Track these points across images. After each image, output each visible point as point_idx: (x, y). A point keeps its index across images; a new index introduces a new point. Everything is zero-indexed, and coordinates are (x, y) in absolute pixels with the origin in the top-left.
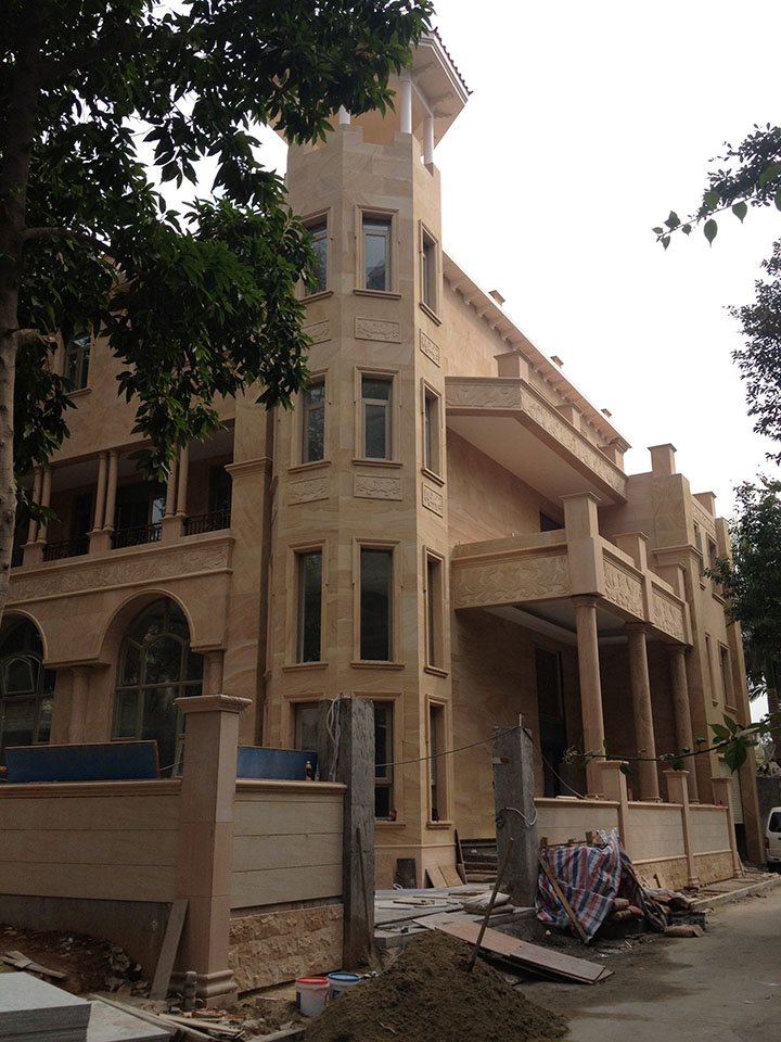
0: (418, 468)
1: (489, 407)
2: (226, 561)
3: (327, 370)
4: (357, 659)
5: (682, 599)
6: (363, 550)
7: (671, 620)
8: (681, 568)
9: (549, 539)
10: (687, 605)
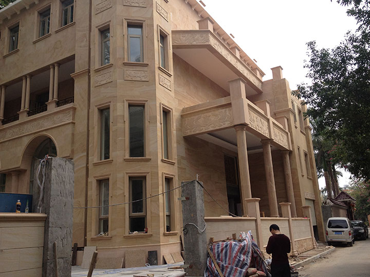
0: (157, 66)
1: (194, 43)
2: (71, 118)
3: (110, 21)
4: (127, 156)
5: (287, 131)
6: (130, 105)
7: (282, 139)
8: (286, 118)
9: (223, 101)
10: (289, 134)
